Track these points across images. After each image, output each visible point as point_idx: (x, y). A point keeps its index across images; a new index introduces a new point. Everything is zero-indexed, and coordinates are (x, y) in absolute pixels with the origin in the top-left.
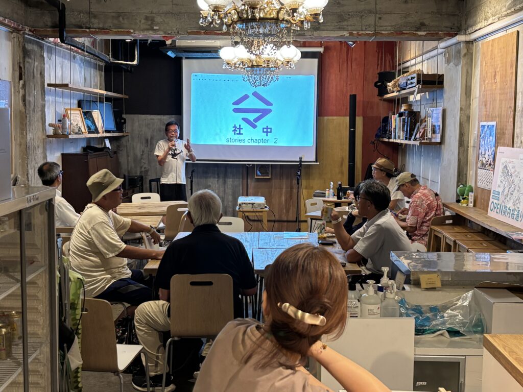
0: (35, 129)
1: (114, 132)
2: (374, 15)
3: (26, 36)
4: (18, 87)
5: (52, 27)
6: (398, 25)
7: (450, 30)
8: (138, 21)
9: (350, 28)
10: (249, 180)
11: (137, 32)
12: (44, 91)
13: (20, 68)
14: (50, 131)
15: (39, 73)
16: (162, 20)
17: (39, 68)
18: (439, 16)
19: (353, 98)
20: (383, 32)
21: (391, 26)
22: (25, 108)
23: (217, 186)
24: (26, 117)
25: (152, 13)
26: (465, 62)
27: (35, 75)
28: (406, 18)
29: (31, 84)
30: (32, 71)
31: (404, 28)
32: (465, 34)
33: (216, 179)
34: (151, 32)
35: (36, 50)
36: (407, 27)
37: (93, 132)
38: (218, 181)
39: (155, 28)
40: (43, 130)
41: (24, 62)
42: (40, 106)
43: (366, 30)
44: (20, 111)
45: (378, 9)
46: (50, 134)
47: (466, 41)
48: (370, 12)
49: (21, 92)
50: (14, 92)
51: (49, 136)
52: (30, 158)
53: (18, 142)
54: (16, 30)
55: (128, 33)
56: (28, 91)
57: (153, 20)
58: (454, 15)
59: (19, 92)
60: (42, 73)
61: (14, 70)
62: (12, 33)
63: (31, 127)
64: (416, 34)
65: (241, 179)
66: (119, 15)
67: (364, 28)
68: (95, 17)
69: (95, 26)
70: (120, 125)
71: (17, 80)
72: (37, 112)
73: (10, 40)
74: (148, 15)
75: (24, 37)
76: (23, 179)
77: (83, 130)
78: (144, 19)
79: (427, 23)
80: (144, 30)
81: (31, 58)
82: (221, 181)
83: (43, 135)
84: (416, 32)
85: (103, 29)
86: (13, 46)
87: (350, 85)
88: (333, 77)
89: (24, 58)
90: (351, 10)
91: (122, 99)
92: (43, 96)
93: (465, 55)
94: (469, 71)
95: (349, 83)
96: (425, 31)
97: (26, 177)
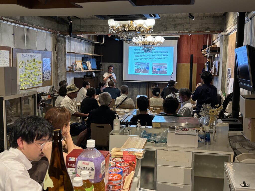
0: (61, 69)
1: (96, 69)
2: (188, 25)
3: (58, 35)
4: (55, 53)
5: (68, 31)
6: (198, 28)
7: (220, 30)
8: (98, 29)
9: (179, 30)
10: (149, 89)
11: (98, 33)
12: (66, 55)
13: (56, 46)
14: (68, 69)
15: (63, 48)
16: (107, 28)
17: (64, 46)
18: (215, 24)
19: (192, 56)
20: (192, 31)
21: (195, 29)
22: (57, 61)
23: (136, 91)
24: (58, 64)
25: (103, 25)
26: (224, 43)
27: (62, 49)
28: (201, 25)
29: (60, 52)
30: (60, 47)
31: (201, 30)
32: (225, 32)
33: (136, 88)
34: (103, 33)
35: (62, 39)
36: (202, 29)
37: (86, 70)
38: (137, 89)
39: (104, 31)
40: (65, 69)
41: (57, 44)
42: (64, 60)
43: (185, 30)
44: (55, 62)
45: (190, 22)
46: (68, 70)
47: (225, 35)
48: (187, 23)
49: (56, 55)
50: (53, 55)
51: (67, 71)
52: (59, 79)
53: (55, 73)
54: (54, 33)
55: (95, 33)
56: (59, 55)
57: (103, 28)
58: (221, 24)
59: (55, 55)
60: (65, 48)
61: (53, 47)
62: (53, 34)
63: (60, 68)
64: (205, 32)
65: (146, 88)
66: (91, 26)
67: (184, 30)
68: (83, 27)
69: (83, 31)
70: (99, 66)
71: (54, 51)
72: (62, 63)
73: (52, 36)
74: (102, 26)
75: (57, 35)
76: (56, 87)
77: (82, 69)
78: (100, 28)
79: (210, 28)
80: (100, 32)
81: (60, 43)
82: (138, 89)
83: (65, 70)
84: (206, 31)
85: (85, 32)
86: (53, 38)
87: (192, 50)
88: (184, 47)
89: (57, 42)
90: (179, 23)
91: (100, 57)
92: (65, 56)
93: (225, 40)
94: (226, 47)
95: (191, 50)
96: (209, 31)
97: (57, 86)
